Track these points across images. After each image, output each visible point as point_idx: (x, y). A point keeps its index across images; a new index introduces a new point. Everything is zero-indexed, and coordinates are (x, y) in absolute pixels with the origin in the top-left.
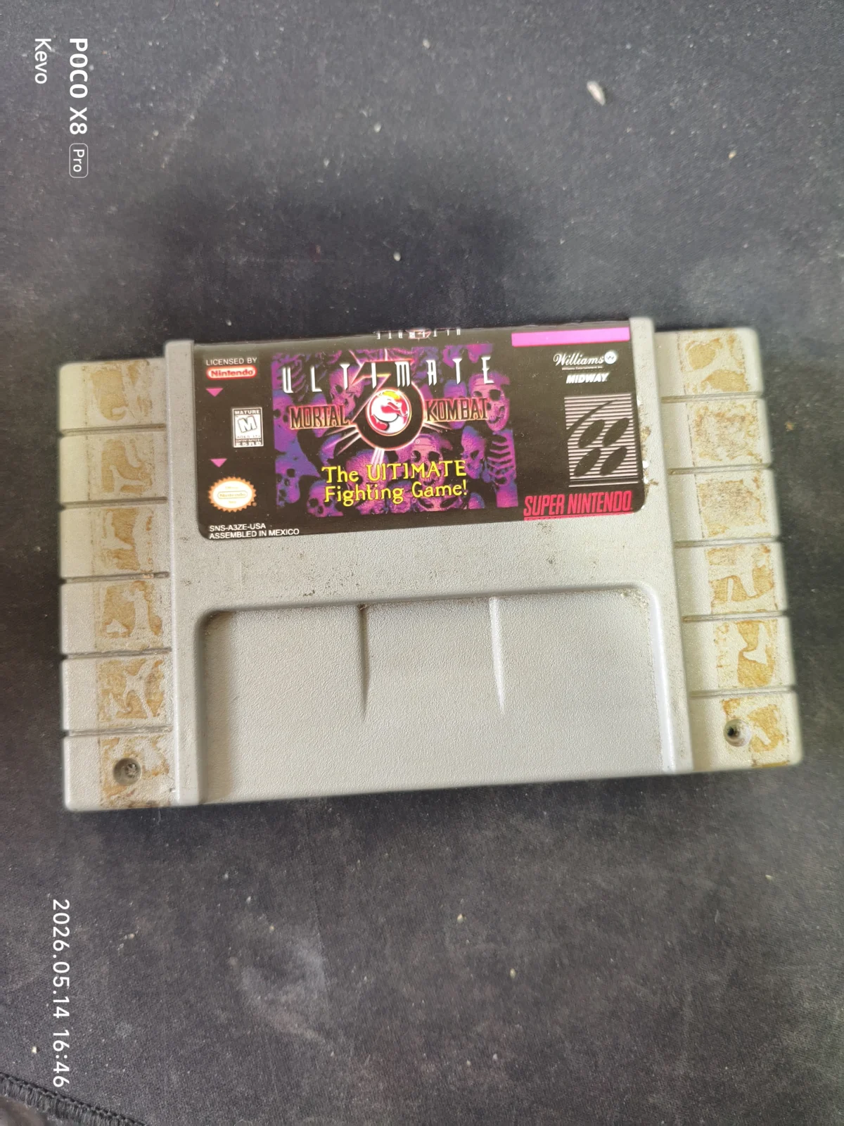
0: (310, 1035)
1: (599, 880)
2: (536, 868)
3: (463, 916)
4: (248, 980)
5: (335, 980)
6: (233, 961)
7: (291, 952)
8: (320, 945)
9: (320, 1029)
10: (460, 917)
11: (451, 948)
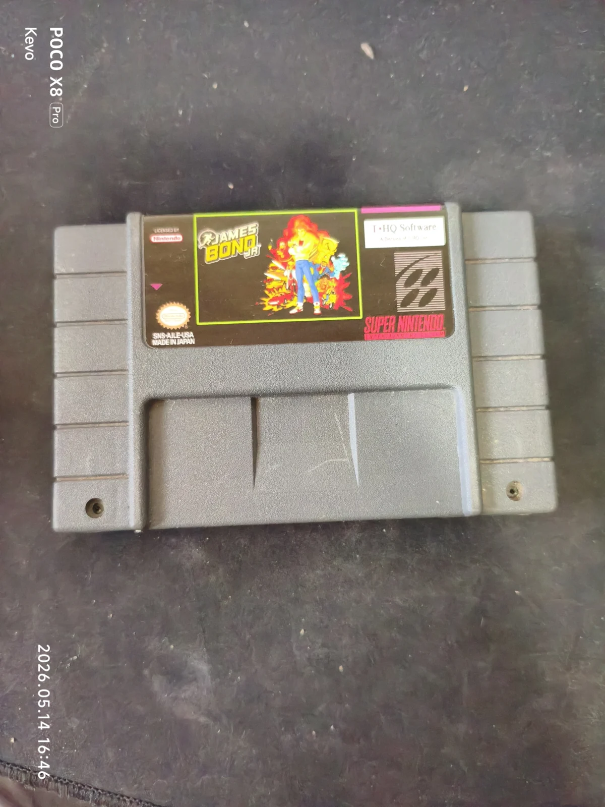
0: (203, 719)
1: (397, 600)
2: (353, 594)
3: (305, 630)
4: (157, 684)
5: (218, 680)
6: (146, 672)
7: (186, 662)
8: (206, 657)
9: (209, 714)
10: (302, 632)
11: (296, 652)
